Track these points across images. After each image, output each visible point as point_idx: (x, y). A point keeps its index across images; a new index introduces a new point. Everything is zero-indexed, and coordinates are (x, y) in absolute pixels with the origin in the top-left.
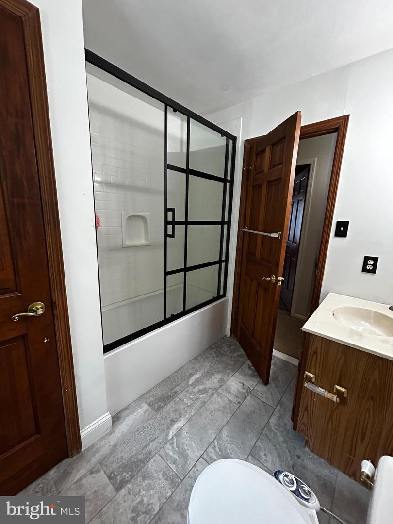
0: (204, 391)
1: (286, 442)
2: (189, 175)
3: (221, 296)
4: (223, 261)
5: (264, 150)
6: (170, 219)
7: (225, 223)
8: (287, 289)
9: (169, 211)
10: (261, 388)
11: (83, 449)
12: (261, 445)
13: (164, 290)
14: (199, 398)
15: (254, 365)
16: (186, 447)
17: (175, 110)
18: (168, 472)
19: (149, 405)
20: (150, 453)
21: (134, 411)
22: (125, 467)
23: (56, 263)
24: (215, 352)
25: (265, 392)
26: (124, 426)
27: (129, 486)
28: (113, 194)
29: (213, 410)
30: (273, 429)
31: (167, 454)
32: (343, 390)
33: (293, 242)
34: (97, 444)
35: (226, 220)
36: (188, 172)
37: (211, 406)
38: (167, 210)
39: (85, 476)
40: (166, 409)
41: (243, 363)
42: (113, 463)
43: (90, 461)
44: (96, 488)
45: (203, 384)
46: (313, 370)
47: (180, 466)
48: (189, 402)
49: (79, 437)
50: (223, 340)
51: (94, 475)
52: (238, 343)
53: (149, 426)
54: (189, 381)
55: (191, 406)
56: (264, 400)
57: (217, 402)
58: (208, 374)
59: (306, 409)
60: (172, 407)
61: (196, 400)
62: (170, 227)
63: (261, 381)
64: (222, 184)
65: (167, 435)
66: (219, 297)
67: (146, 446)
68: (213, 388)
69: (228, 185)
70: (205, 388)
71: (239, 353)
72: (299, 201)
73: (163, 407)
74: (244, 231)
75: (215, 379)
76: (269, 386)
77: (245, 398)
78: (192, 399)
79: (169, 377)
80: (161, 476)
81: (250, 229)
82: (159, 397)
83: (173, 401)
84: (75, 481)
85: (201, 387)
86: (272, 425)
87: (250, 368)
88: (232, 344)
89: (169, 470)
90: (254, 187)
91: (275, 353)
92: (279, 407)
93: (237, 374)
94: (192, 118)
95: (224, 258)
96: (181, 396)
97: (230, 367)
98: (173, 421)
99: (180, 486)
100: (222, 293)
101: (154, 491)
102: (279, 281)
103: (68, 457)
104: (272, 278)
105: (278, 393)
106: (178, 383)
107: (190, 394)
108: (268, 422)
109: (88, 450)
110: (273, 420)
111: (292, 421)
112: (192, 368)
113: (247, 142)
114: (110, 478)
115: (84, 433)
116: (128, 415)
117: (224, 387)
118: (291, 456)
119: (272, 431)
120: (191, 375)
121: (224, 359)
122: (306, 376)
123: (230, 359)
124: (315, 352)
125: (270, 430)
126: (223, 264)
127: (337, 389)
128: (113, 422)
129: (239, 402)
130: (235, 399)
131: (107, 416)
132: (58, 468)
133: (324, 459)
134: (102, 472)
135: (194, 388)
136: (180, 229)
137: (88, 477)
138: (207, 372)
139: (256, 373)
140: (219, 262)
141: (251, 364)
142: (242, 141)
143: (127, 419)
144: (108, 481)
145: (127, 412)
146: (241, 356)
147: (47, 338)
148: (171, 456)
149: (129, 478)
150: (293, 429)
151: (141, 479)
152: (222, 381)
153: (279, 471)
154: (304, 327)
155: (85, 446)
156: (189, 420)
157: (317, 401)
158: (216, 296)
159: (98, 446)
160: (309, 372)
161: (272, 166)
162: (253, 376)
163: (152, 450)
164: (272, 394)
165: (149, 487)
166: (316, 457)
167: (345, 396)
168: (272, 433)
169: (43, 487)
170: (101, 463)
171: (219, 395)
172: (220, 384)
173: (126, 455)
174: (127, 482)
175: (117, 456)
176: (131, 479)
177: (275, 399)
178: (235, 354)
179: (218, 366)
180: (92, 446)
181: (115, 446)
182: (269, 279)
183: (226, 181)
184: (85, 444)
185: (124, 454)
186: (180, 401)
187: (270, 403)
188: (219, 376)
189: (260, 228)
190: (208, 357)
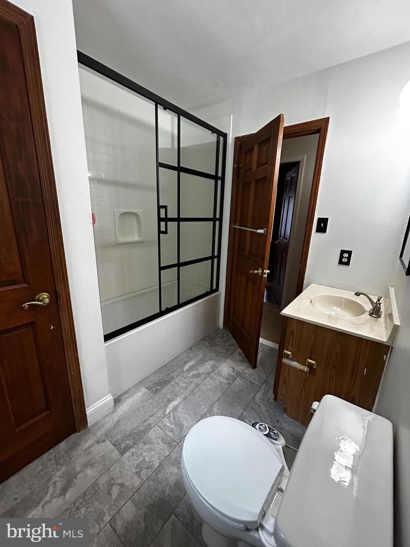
0: (198, 375)
1: (268, 411)
2: (181, 173)
3: (214, 290)
4: (216, 257)
5: (253, 149)
6: (163, 215)
7: (217, 219)
8: (279, 284)
9: (162, 208)
10: (249, 371)
11: (89, 425)
12: (246, 415)
13: (158, 286)
14: (193, 381)
15: (244, 353)
16: (181, 419)
17: (165, 109)
18: (166, 438)
19: (147, 388)
20: (150, 425)
21: (134, 394)
22: (128, 437)
23: (58, 257)
24: (209, 343)
25: (253, 374)
26: (125, 407)
27: (133, 450)
28: (105, 190)
29: (205, 390)
30: (258, 402)
31: (165, 426)
32: (313, 362)
33: (284, 238)
34: (102, 421)
35: (218, 216)
36: (180, 169)
37: (204, 387)
38: (159, 207)
39: (93, 445)
40: (163, 391)
41: (235, 351)
42: (117, 434)
43: (96, 434)
44: (103, 453)
45: (197, 370)
46: (290, 349)
47: (176, 433)
48: (184, 385)
49: (86, 414)
50: (216, 332)
51: (100, 444)
52: (230, 334)
53: (148, 405)
54: (184, 368)
55: (186, 388)
56: (252, 380)
57: (209, 383)
58: (202, 362)
59: (285, 382)
60: (168, 389)
61: (191, 383)
62: (163, 224)
63: (250, 365)
64: (213, 181)
65: (165, 411)
66: (212, 291)
67: (146, 420)
68: (206, 372)
69: (219, 182)
70: (199, 373)
71: (231, 343)
72: (290, 197)
73: (160, 390)
74: (235, 228)
75: (208, 366)
76: (256, 369)
77: (235, 379)
78: (187, 383)
79: (165, 365)
80: (160, 441)
81: (240, 225)
82: (156, 382)
83: (169, 385)
84: (84, 449)
85: (195, 372)
86: (257, 399)
87: (240, 355)
88: (225, 335)
89: (167, 436)
90: (244, 184)
91: (261, 340)
92: (264, 385)
93: (228, 360)
94: (182, 116)
95: (216, 254)
96: (176, 380)
97: (223, 355)
98: (169, 401)
99: (177, 448)
100: (214, 287)
101: (155, 452)
102: (265, 274)
103: (75, 432)
104: (259, 271)
105: (264, 375)
106: (174, 370)
107: (185, 378)
108: (254, 397)
109: (93, 426)
110: (258, 396)
111: (274, 393)
112: (187, 357)
113: (237, 139)
114: (115, 445)
115: (89, 411)
116: (128, 398)
117: (216, 372)
118: (271, 421)
119: (256, 403)
120: (186, 363)
121: (217, 348)
122: (285, 353)
123: (222, 347)
124: (292, 333)
125: (255, 403)
126: (216, 260)
127: (309, 362)
128: (115, 403)
129: (229, 383)
130: (226, 381)
131: (109, 398)
132: (67, 441)
133: (298, 421)
134: (108, 442)
135: (189, 373)
136: (172, 226)
137: (95, 447)
138: (201, 360)
139: (246, 359)
140: (212, 258)
141: (241, 352)
142: (232, 138)
143: (128, 400)
144: (113, 447)
145: (128, 395)
146: (233, 345)
147: (53, 326)
148: (168, 427)
149: (132, 444)
150: (274, 400)
151: (143, 445)
152: (214, 367)
153: (256, 423)
154: (283, 312)
155: (90, 423)
156: (185, 399)
157: (293, 373)
158: (209, 290)
159: (103, 422)
160: (287, 350)
161: (259, 165)
162: (243, 361)
163: (151, 422)
164: (258, 376)
165: (150, 449)
166: (292, 420)
167: (315, 367)
168: (257, 405)
169: (55, 456)
170: (106, 435)
171: (212, 378)
172: (213, 369)
173: (128, 428)
174: (131, 447)
175: (120, 429)
176: (134, 444)
177: (261, 379)
178: (227, 344)
179: (212, 354)
180: (97, 423)
181: (118, 421)
182: (256, 272)
183: (217, 178)
184: (90, 421)
185: (128, 427)
186: (176, 385)
187: (257, 382)
188: (212, 363)
189: (249, 224)
190: (202, 347)
